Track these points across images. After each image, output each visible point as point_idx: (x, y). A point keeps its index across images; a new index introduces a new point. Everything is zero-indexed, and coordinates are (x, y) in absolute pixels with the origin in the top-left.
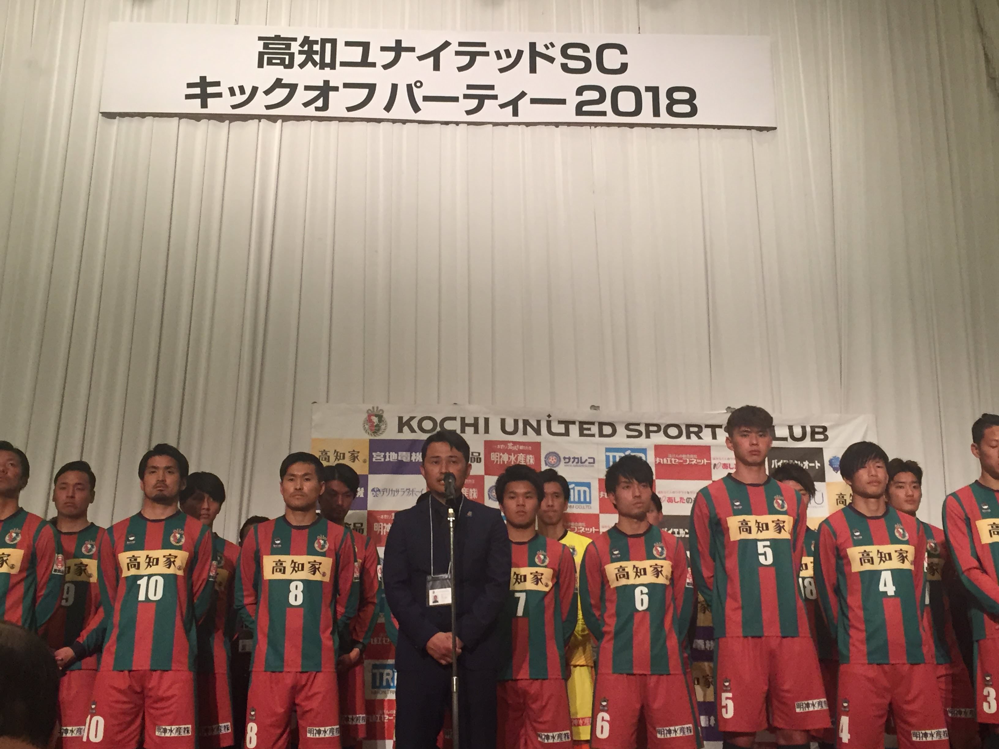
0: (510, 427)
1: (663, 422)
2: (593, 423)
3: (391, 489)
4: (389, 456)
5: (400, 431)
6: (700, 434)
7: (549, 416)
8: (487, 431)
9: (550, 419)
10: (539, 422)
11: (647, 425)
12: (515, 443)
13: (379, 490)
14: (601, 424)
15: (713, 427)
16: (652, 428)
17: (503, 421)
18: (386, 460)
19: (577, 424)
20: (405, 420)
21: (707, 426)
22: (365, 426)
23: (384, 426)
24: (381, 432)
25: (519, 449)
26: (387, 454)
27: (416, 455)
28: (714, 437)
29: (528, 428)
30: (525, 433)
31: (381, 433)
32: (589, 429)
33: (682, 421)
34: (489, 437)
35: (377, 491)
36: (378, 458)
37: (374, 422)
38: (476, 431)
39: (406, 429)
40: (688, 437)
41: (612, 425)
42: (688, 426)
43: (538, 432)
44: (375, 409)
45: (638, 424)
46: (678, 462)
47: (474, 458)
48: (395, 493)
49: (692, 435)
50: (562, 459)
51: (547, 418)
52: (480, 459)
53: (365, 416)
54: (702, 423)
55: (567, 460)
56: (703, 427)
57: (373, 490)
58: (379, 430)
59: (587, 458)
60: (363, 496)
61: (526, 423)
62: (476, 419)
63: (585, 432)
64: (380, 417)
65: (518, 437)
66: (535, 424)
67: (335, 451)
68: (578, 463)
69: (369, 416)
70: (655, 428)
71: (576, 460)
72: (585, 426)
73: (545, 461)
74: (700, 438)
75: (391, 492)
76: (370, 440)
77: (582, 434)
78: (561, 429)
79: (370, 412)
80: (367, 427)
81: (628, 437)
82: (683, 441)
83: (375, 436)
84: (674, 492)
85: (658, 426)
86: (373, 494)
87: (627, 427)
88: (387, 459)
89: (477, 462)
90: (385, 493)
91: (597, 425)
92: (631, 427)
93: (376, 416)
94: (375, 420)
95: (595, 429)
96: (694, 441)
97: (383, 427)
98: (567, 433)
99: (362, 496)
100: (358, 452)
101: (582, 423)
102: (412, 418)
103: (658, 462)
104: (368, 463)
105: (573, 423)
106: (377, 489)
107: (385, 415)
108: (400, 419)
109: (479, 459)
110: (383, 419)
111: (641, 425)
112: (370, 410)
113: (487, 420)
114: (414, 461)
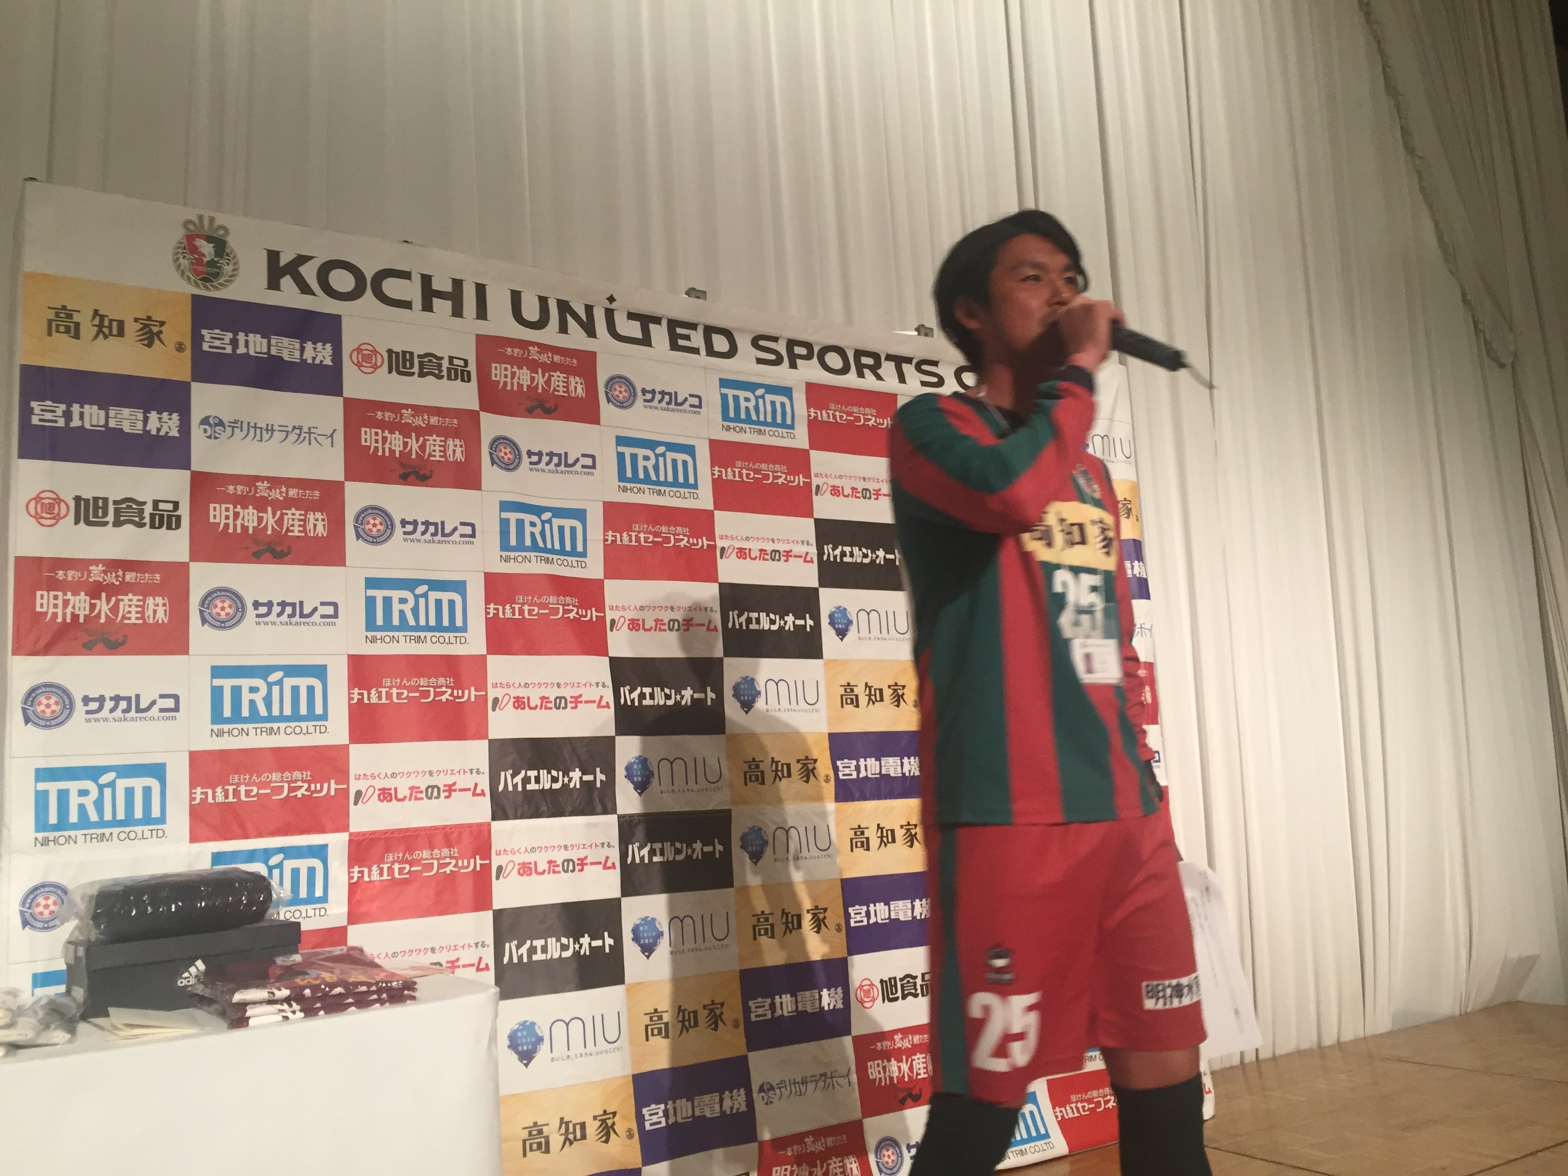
0: (531, 312)
2: (693, 326)
3: (252, 424)
4: (247, 342)
6: (879, 371)
7: (611, 299)
8: (482, 313)
9: (613, 306)
10: (589, 309)
11: (791, 344)
12: (544, 348)
14: (709, 331)
15: (899, 361)
16: (800, 350)
19: (664, 323)
20: (284, 260)
21: (889, 357)
22: (178, 259)
23: (231, 267)
24: (221, 281)
25: (553, 362)
28: (902, 379)
29: (570, 319)
30: (563, 328)
31: (221, 284)
32: (687, 338)
33: (850, 344)
34: (486, 328)
36: (217, 343)
37: (204, 255)
38: (457, 312)
39: (287, 282)
40: (861, 375)
41: (727, 334)
42: (859, 354)
43: (590, 330)
44: (206, 222)
45: (775, 339)
46: (846, 420)
47: (456, 370)
48: (264, 432)
49: (867, 372)
50: (639, 393)
51: (607, 304)
52: (469, 373)
53: (179, 234)
56: (883, 358)
58: (217, 275)
61: (564, 307)
62: (458, 284)
64: (220, 246)
65: (550, 335)
66: (582, 314)
67: (96, 313)
69: (190, 238)
72: (679, 331)
73: (606, 393)
74: (879, 378)
75: (252, 430)
76: (195, 297)
77: (674, 347)
78: (634, 329)
79: (191, 227)
80: (184, 262)
83: (207, 288)
84: (841, 477)
85: (808, 346)
87: (755, 343)
88: (241, 350)
89: (463, 380)
90: (237, 430)
92: (762, 343)
93: (209, 239)
94: (207, 249)
96: (869, 382)
97: (228, 269)
98: (646, 341)
99: (174, 433)
100: (162, 323)
101: (673, 324)
102: (302, 259)
103: (812, 418)
104: (188, 352)
105: (657, 320)
107: (232, 242)
108: (273, 256)
109: (465, 373)
110: (228, 251)
112: (191, 222)
113: (481, 289)
114: (310, 361)
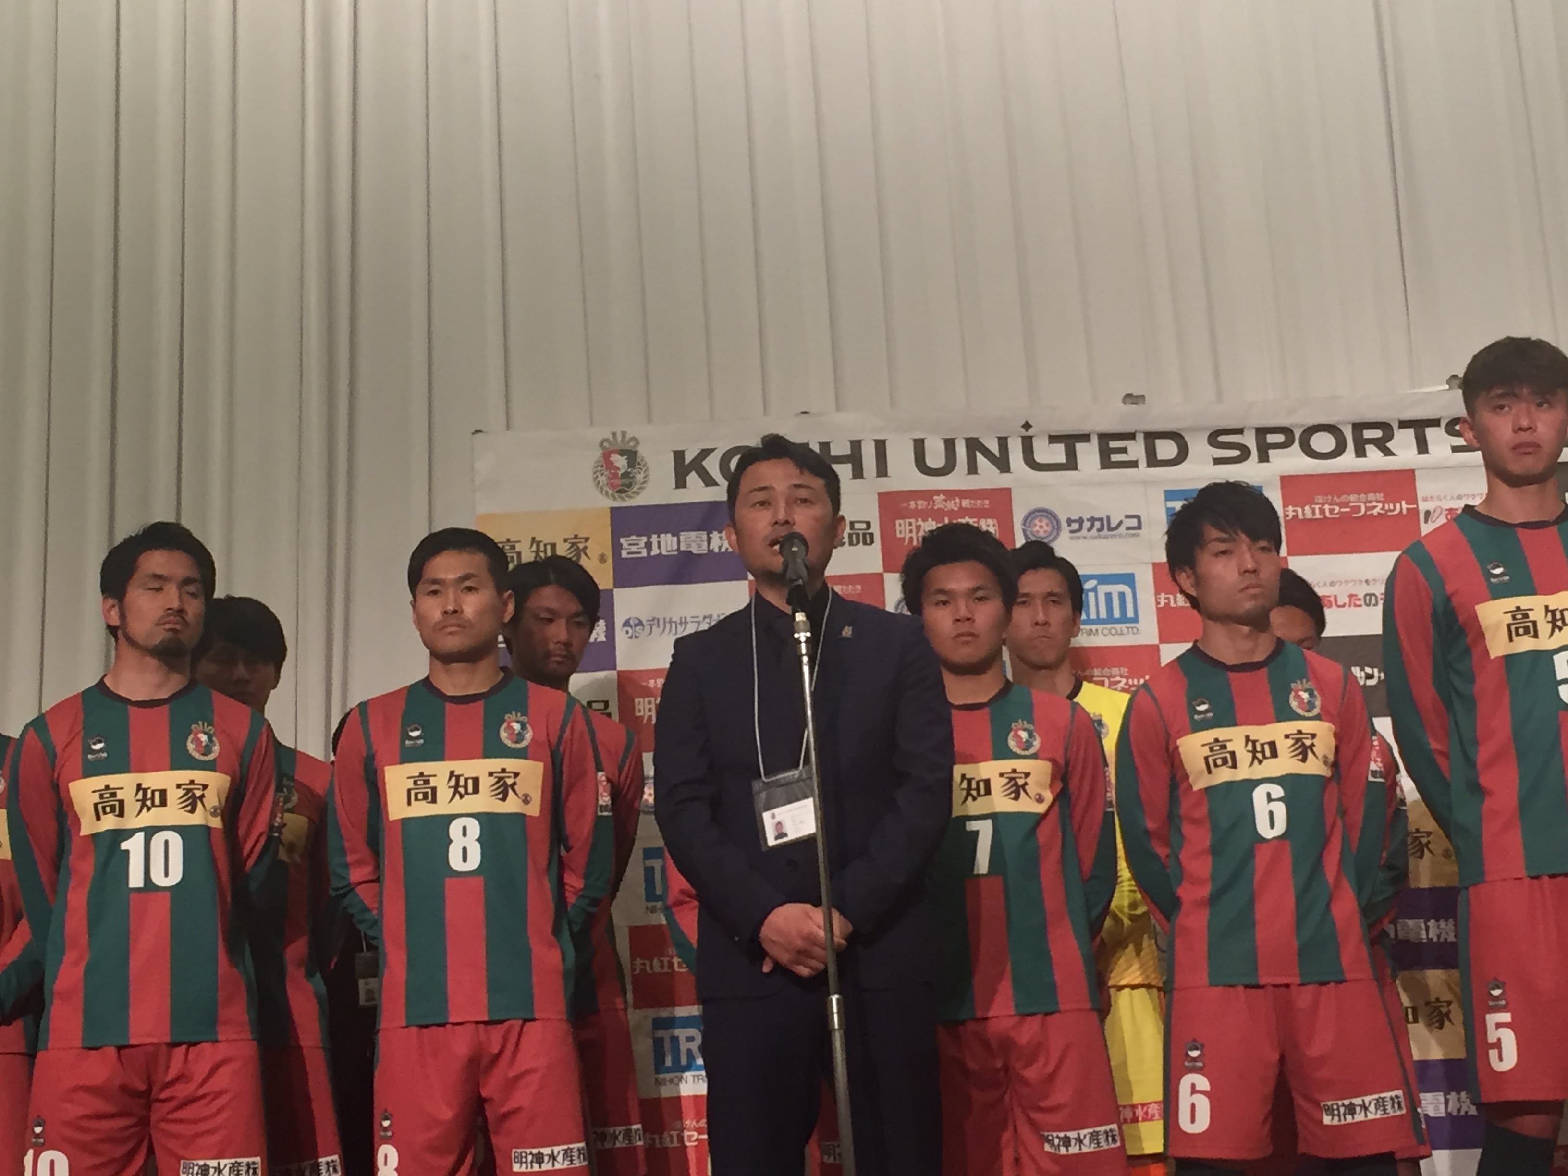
0: (935, 458)
1: (1299, 420)
2: (1131, 436)
3: (667, 620)
4: (659, 543)
5: (681, 483)
6: (1389, 445)
7: (1027, 426)
8: (882, 470)
9: (1030, 432)
10: (1003, 442)
11: (1262, 432)
12: (950, 494)
13: (640, 623)
14: (1151, 437)
15: (1419, 426)
16: (1271, 438)
17: (919, 446)
18: (652, 553)
19: (1095, 440)
20: (689, 458)
21: (1404, 424)
22: (597, 477)
23: (642, 475)
24: (635, 490)
25: (961, 507)
26: (654, 539)
27: (720, 538)
28: (1423, 447)
29: (979, 457)
30: (972, 468)
31: (634, 493)
32: (1124, 451)
33: (1343, 417)
34: (891, 484)
35: (636, 625)
36: (634, 549)
37: (618, 469)
38: (858, 473)
39: (693, 478)
40: (1360, 452)
41: (1175, 436)
42: (1358, 427)
43: (1002, 464)
44: (619, 438)
45: (1240, 431)
46: (1340, 512)
47: (858, 535)
48: (679, 626)
49: (1370, 449)
50: (1064, 524)
51: (1023, 432)
52: (871, 535)
53: (598, 453)
54: (1391, 416)
55: (1075, 526)
56: (1395, 426)
57: (627, 623)
58: (630, 485)
59: (1122, 518)
60: (604, 639)
61: (974, 446)
62: (856, 445)
63: (1115, 458)
64: (632, 456)
65: (958, 480)
66: (994, 447)
67: (533, 539)
68: (1101, 530)
69: (606, 455)
70: (1280, 438)
71: (1097, 524)
72: (1113, 444)
73: (1024, 531)
74: (1388, 452)
75: (668, 625)
76: (613, 510)
77: (1106, 463)
78: (1057, 453)
79: (605, 444)
80: (603, 479)
81: (1218, 461)
82: (1348, 462)
83: (623, 499)
84: (1332, 584)
85: (1287, 431)
86: (627, 632)
87: (1214, 439)
88: (655, 552)
89: (865, 543)
90: (654, 628)
91: (1140, 438)
92: (1222, 439)
93: (622, 453)
94: (621, 462)
95: (1136, 450)
96: (1374, 459)
97: (640, 477)
98: (1071, 464)
99: (602, 638)
100: (587, 539)
101: (1105, 438)
102: (705, 453)
103: (1291, 517)
104: (610, 561)
105: (1085, 438)
106: (637, 621)
107: (643, 451)
108: (679, 455)
109: (868, 536)
110: (639, 460)
111: (1245, 432)
112: (606, 440)
113: (881, 446)
114: (716, 550)
